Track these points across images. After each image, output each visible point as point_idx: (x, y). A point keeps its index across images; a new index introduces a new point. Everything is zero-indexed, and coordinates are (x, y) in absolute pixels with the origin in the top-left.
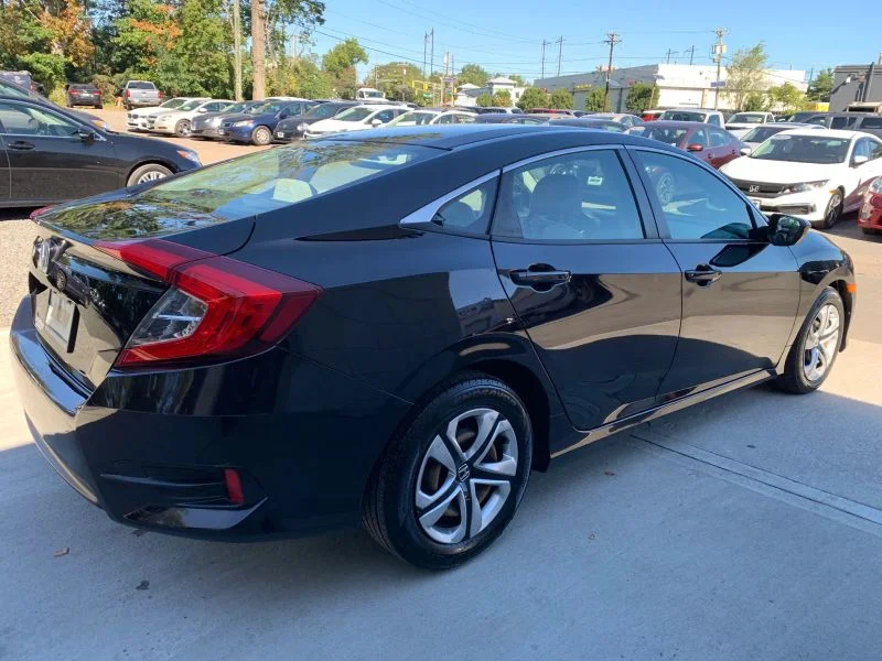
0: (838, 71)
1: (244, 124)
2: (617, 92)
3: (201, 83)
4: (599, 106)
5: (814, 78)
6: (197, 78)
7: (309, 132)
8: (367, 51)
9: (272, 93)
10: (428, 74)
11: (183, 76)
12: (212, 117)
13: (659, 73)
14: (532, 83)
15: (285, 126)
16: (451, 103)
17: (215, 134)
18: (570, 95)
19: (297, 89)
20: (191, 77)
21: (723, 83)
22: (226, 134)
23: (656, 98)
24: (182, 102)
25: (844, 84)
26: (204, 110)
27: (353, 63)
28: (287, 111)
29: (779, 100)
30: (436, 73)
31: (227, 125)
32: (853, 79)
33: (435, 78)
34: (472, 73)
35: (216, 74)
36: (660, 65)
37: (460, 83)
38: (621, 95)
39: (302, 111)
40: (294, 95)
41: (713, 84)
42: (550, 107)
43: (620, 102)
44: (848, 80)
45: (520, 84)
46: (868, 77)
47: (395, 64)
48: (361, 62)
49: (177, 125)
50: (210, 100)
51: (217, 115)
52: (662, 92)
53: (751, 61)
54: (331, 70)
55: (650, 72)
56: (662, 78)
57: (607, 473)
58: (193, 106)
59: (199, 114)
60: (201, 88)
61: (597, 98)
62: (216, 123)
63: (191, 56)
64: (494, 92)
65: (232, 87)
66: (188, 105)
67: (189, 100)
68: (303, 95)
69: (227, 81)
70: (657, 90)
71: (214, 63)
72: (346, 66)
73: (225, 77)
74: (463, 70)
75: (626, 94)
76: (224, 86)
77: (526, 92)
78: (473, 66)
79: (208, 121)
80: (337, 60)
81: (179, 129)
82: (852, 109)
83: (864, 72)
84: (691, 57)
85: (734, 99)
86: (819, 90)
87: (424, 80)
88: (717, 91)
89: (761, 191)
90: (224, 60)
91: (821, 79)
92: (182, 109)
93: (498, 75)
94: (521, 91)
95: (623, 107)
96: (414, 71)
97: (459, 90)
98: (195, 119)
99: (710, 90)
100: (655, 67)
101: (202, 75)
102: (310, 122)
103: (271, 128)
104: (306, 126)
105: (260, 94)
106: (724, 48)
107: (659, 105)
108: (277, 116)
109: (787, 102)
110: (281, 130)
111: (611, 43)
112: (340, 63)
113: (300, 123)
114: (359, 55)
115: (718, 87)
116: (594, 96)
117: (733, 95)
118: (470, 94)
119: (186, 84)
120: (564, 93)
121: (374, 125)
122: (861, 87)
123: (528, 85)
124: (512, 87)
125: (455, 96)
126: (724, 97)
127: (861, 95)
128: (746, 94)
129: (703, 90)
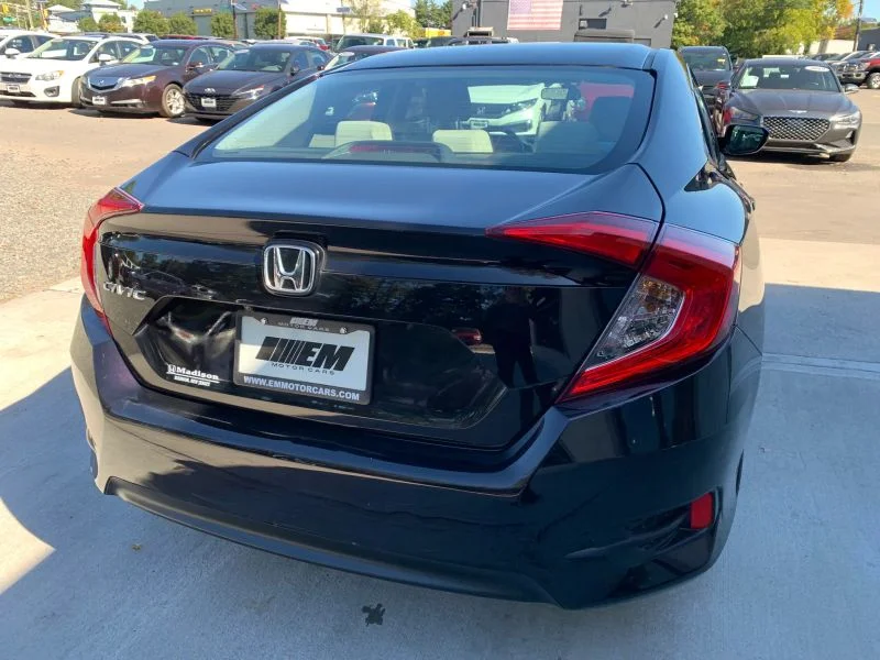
2: (243, 17)
4: (226, 33)
14: (141, 7)
18: (190, 20)
21: (347, 9)
23: (284, 24)
25: (462, 10)
29: (396, 26)
32: (468, 6)
37: (48, 5)
38: (246, 20)
41: (339, 10)
43: (247, 28)
44: (464, 7)
45: (124, 7)
46: (478, 4)
52: (288, 17)
61: (222, 24)
64: (97, 17)
70: (283, 16)
75: (251, 19)
77: (138, 16)
82: (471, 34)
85: (358, 26)
88: (343, 16)
89: (486, 113)
94: (130, 16)
95: (251, 32)
97: (50, 12)
99: (334, 16)
107: (287, 31)
109: (403, 27)
115: (343, 13)
116: (218, 21)
117: (356, 20)
120: (185, 18)
121: (9, 56)
122: (475, 14)
123: (133, 8)
124: (115, 10)
125: (47, 20)
126: (350, 23)
127: (476, 21)
128: (368, 21)
129: (326, 15)
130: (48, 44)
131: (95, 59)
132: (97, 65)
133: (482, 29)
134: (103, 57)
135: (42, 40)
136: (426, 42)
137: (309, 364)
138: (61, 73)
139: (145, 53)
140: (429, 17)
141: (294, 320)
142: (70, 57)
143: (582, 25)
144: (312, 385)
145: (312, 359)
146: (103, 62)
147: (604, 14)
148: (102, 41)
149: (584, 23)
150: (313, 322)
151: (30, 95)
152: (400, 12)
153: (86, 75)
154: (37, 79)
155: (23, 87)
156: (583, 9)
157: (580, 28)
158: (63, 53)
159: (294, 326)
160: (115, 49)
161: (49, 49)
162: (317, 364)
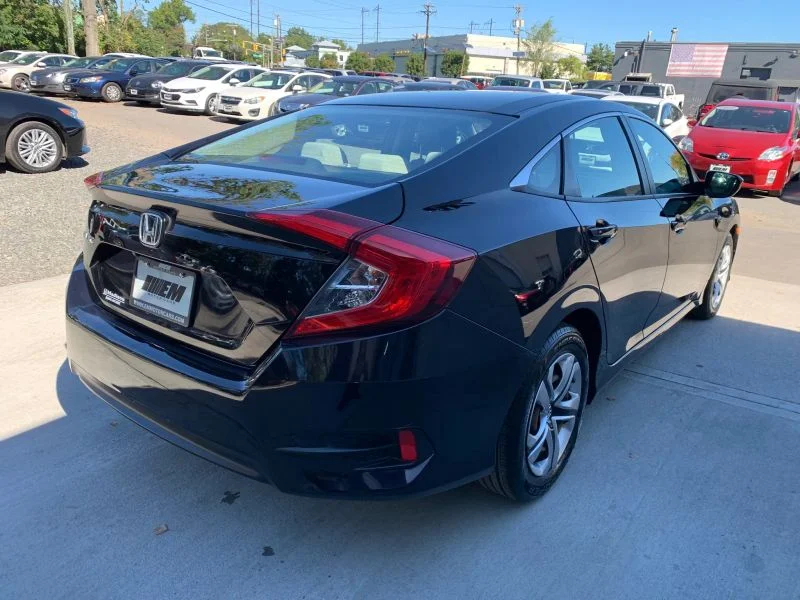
0: (618, 46)
1: (93, 80)
2: (433, 58)
3: (27, 36)
4: (417, 70)
5: (589, 51)
6: (21, 30)
7: (166, 90)
8: (193, 10)
9: (107, 49)
10: (256, 35)
11: (8, 28)
12: (54, 72)
13: (469, 43)
14: (355, 48)
15: (138, 83)
16: (281, 64)
17: (59, 90)
18: (391, 59)
19: (134, 45)
20: (15, 29)
21: (523, 54)
22: (73, 90)
23: (467, 64)
24: (16, 55)
25: (623, 57)
26: (44, 64)
27: (180, 21)
28: (135, 68)
29: (565, 70)
30: (263, 34)
31: (73, 81)
32: (630, 54)
33: (263, 39)
34: (297, 36)
35: (44, 27)
36: (469, 35)
37: (287, 45)
38: (435, 61)
39: (153, 69)
40: (130, 52)
41: (514, 54)
42: (374, 70)
43: (435, 67)
44: (626, 54)
45: (343, 48)
46: (640, 52)
47: (224, 24)
48: (188, 20)
49: (14, 80)
50: (46, 55)
51: (59, 70)
52: (471, 59)
53: (543, 34)
54: (157, 27)
55: (461, 41)
56: (471, 46)
57: (608, 399)
58: (29, 60)
59: (39, 69)
60: (27, 41)
61: (416, 63)
62: (60, 78)
63: (14, 7)
64: (321, 55)
65: (62, 40)
66: (24, 59)
67: (23, 54)
68: (139, 51)
69: (57, 34)
70: (468, 57)
71: (41, 15)
72: (173, 24)
73: (55, 32)
74: (289, 32)
75: (440, 60)
76: (54, 39)
77: (352, 55)
78: (298, 30)
79: (49, 76)
80: (163, 18)
81: (16, 83)
82: (630, 79)
83: (636, 48)
84: (490, 29)
85: (531, 67)
86: (593, 62)
87: (252, 40)
88: (518, 59)
90: (51, 13)
91: (594, 53)
92: (17, 63)
93: (322, 39)
94: (346, 55)
95: (438, 71)
96: (242, 32)
97: (287, 51)
98: (34, 73)
99: (511, 59)
100: (465, 37)
101: (29, 28)
102: (166, 80)
103: (122, 85)
104: (162, 84)
105: (94, 49)
106: (523, 22)
107: (468, 71)
108: (127, 73)
109: (572, 71)
110: (134, 87)
111: (427, 13)
112: (167, 20)
113: (153, 80)
114: (187, 15)
115: (518, 57)
116: (413, 61)
117: (530, 63)
118: (298, 55)
119: (10, 35)
120: (386, 58)
121: (232, 84)
122: (635, 60)
123: (350, 49)
124: (336, 50)
125: (284, 57)
126: (525, 65)
127: (636, 67)
128: (540, 63)
129: (505, 58)
130: (260, 76)
131: (290, 89)
132: (290, 93)
133: (641, 75)
134: (296, 87)
135: (257, 72)
136: (583, 84)
137: (163, 295)
138: (263, 98)
139: (327, 85)
140: (603, 63)
141: (161, 265)
142: (275, 87)
143: (744, 74)
144: (164, 310)
145: (166, 293)
146: (296, 91)
147: (771, 63)
148: (297, 75)
149: (746, 73)
150: (169, 267)
151: (238, 114)
152: (571, 57)
153: (278, 101)
154: (245, 102)
155: (234, 108)
156: (747, 59)
157: (742, 77)
158: (270, 83)
159: (159, 269)
160: (307, 81)
161: (259, 80)
162: (168, 297)
